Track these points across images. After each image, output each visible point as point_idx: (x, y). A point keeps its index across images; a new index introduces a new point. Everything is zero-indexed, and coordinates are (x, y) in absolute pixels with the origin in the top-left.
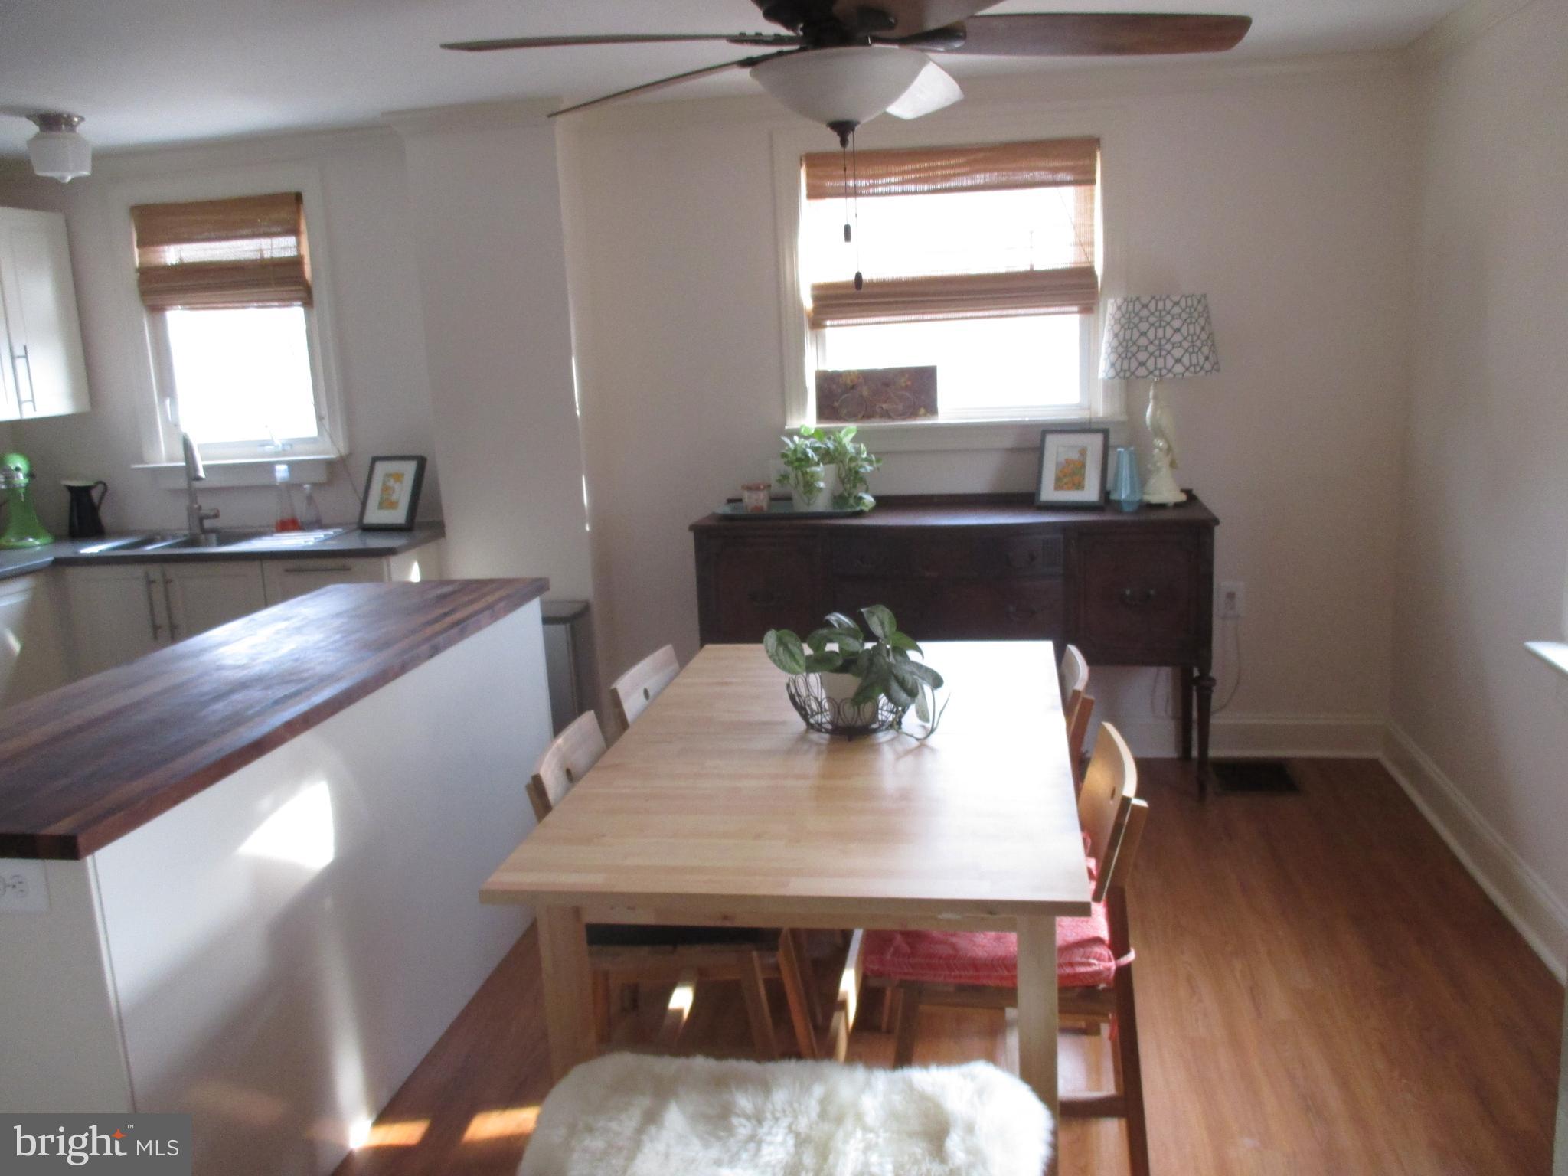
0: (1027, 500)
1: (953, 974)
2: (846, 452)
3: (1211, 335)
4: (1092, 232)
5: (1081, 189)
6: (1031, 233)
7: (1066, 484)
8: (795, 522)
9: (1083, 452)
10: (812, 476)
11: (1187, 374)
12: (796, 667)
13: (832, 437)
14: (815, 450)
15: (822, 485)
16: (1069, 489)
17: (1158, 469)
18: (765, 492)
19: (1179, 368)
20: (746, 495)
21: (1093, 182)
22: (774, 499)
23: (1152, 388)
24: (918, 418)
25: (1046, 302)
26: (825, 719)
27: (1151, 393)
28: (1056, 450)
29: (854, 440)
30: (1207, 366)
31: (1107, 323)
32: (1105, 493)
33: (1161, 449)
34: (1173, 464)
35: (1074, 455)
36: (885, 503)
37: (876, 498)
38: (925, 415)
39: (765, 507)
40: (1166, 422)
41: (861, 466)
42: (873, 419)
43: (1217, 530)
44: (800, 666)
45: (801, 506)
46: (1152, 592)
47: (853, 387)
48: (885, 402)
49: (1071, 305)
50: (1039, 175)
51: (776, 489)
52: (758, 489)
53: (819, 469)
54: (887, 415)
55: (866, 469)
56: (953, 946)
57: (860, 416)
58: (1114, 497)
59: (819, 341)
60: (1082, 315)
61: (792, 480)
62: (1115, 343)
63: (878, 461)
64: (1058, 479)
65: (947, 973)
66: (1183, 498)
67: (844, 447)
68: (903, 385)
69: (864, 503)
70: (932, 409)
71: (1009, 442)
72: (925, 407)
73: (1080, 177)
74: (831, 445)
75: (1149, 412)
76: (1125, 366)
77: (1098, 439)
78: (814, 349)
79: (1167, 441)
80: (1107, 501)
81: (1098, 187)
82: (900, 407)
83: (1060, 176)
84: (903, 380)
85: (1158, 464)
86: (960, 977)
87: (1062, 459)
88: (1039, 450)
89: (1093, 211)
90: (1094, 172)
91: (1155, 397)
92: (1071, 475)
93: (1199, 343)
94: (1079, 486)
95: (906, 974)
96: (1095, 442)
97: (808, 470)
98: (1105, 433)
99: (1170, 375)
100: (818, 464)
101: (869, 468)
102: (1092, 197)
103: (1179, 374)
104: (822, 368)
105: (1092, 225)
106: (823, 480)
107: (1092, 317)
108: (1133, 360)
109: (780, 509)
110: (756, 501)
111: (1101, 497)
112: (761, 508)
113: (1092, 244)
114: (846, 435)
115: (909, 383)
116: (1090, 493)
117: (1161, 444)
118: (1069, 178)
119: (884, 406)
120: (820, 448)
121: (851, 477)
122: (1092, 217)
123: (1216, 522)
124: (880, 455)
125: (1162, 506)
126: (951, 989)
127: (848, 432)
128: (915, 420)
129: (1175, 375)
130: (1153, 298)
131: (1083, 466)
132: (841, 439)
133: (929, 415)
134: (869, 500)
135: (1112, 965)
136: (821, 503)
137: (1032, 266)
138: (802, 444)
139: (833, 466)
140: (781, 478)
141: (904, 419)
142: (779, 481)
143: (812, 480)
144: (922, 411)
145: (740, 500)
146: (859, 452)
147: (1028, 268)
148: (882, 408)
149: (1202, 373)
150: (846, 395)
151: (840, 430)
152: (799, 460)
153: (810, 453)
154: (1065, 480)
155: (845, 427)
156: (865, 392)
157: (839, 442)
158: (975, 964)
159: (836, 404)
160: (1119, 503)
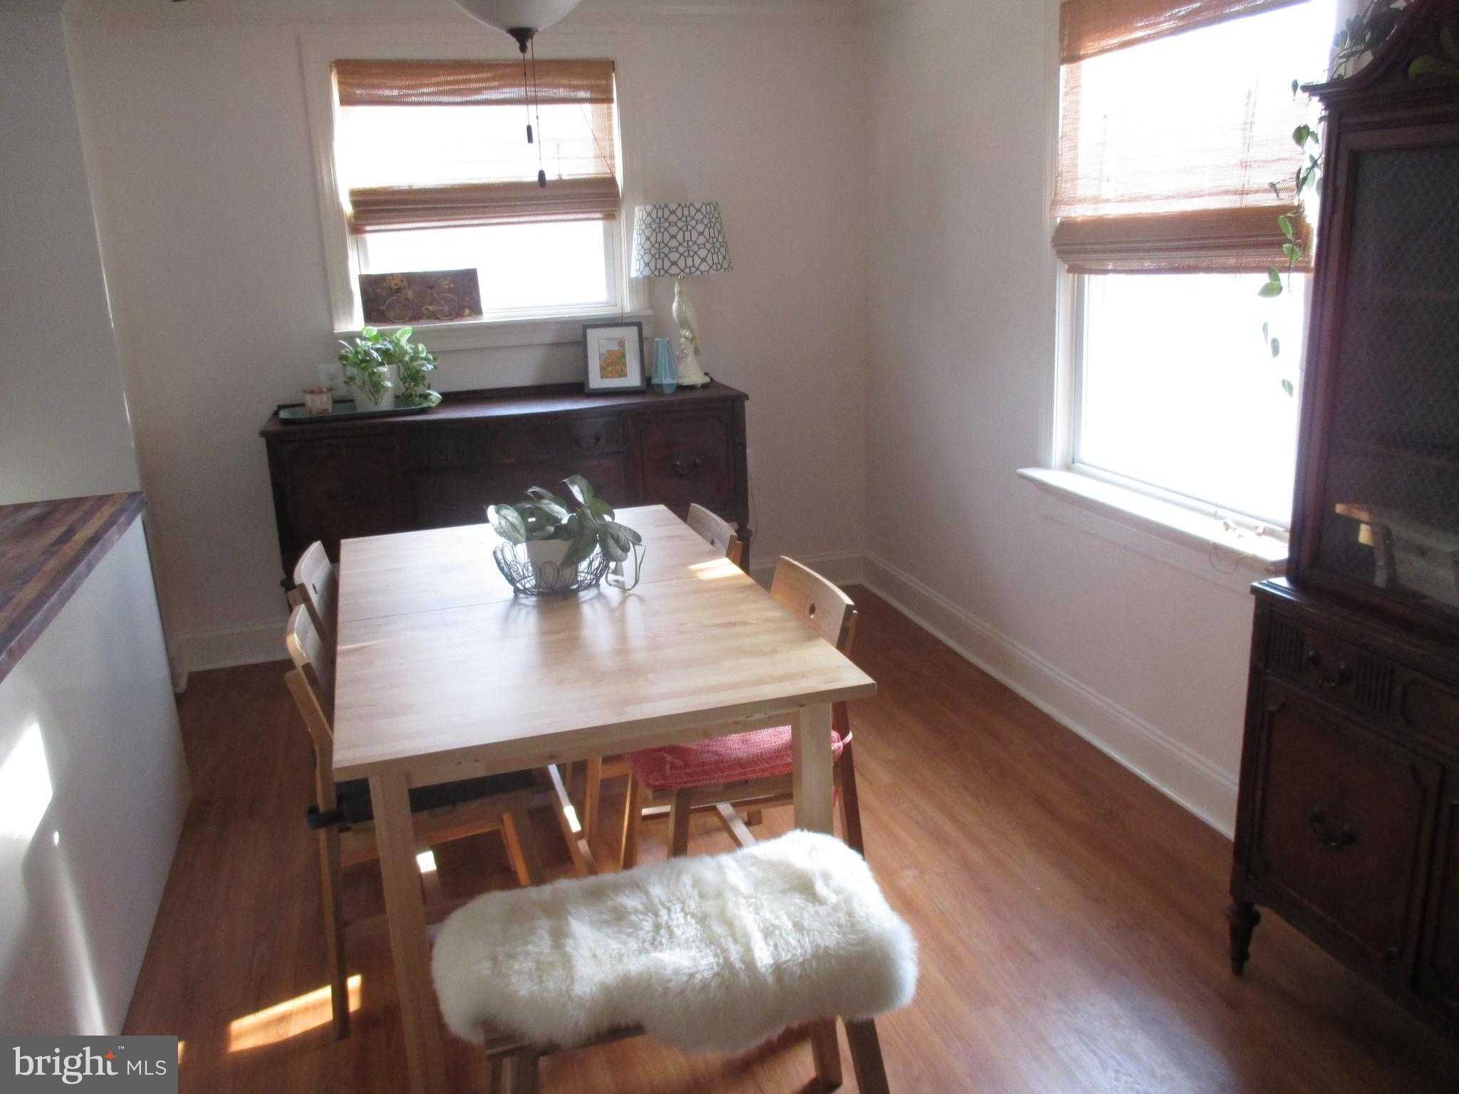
0: (578, 389)
1: (724, 774)
2: (405, 353)
3: (724, 238)
4: (612, 145)
5: (599, 106)
6: (558, 146)
7: (610, 372)
8: (359, 423)
9: (622, 344)
10: (379, 376)
11: (711, 272)
12: (518, 535)
13: (388, 339)
14: (377, 350)
15: (389, 384)
16: (613, 377)
17: (686, 355)
18: (329, 395)
19: (704, 267)
20: (309, 399)
21: (610, 100)
22: (337, 402)
23: (676, 284)
24: (464, 319)
25: (575, 209)
26: (530, 583)
27: (676, 289)
28: (598, 343)
29: (409, 341)
30: (725, 265)
31: (636, 228)
32: (647, 379)
33: (687, 338)
34: (696, 351)
35: (615, 347)
36: (451, 399)
37: (442, 394)
38: (470, 315)
39: (330, 411)
40: (690, 315)
41: (423, 365)
42: (421, 321)
43: (747, 403)
44: (521, 536)
45: (366, 404)
46: (698, 461)
47: (398, 291)
48: (431, 305)
49: (597, 212)
50: (562, 92)
51: (342, 391)
52: (321, 392)
53: (385, 369)
54: (434, 316)
55: (428, 368)
56: (716, 753)
57: (407, 318)
58: (655, 381)
59: (361, 246)
60: (605, 222)
61: (359, 382)
62: (648, 245)
63: (435, 359)
64: (603, 369)
65: (720, 774)
66: (707, 380)
67: (401, 348)
68: (447, 287)
69: (431, 400)
70: (476, 310)
71: (549, 338)
72: (470, 308)
73: (595, 96)
74: (389, 346)
75: (675, 306)
76: (659, 266)
77: (633, 332)
78: (356, 254)
79: (692, 331)
80: (648, 384)
81: (615, 106)
82: (446, 309)
83: (582, 94)
84: (446, 282)
85: (685, 351)
86: (730, 776)
87: (604, 350)
88: (582, 344)
89: (612, 127)
90: (611, 91)
91: (680, 293)
92: (614, 364)
93: (717, 245)
94: (622, 374)
95: (686, 783)
96: (630, 334)
97: (375, 370)
98: (639, 325)
99: (698, 273)
100: (382, 364)
101: (430, 367)
102: (610, 115)
103: (705, 271)
104: (365, 272)
105: (612, 139)
106: (389, 380)
107: (614, 223)
108: (666, 259)
109: (342, 411)
110: (320, 404)
111: (642, 382)
112: (327, 411)
113: (612, 157)
114: (402, 336)
115: (452, 285)
116: (633, 379)
117: (687, 334)
118: (588, 95)
119: (430, 308)
120: (380, 348)
121: (412, 376)
122: (610, 132)
123: (746, 397)
124: (437, 354)
125: (691, 388)
126: (721, 788)
127: (403, 333)
128: (461, 320)
129: (702, 272)
130: (679, 205)
131: (624, 356)
132: (399, 341)
133: (473, 315)
134: (436, 396)
135: (841, 744)
136: (386, 404)
137: (560, 176)
138: (365, 346)
139: (394, 366)
140: (347, 380)
141: (451, 320)
142: (346, 383)
143: (379, 380)
144: (467, 311)
145: (303, 405)
146: (416, 351)
147: (557, 178)
148: (428, 310)
149: (722, 270)
150: (391, 299)
151: (395, 331)
152: (363, 361)
153: (375, 354)
154: (609, 369)
155: (399, 329)
156: (410, 294)
157: (397, 344)
158: (739, 763)
159: (382, 307)
160: (660, 386)
